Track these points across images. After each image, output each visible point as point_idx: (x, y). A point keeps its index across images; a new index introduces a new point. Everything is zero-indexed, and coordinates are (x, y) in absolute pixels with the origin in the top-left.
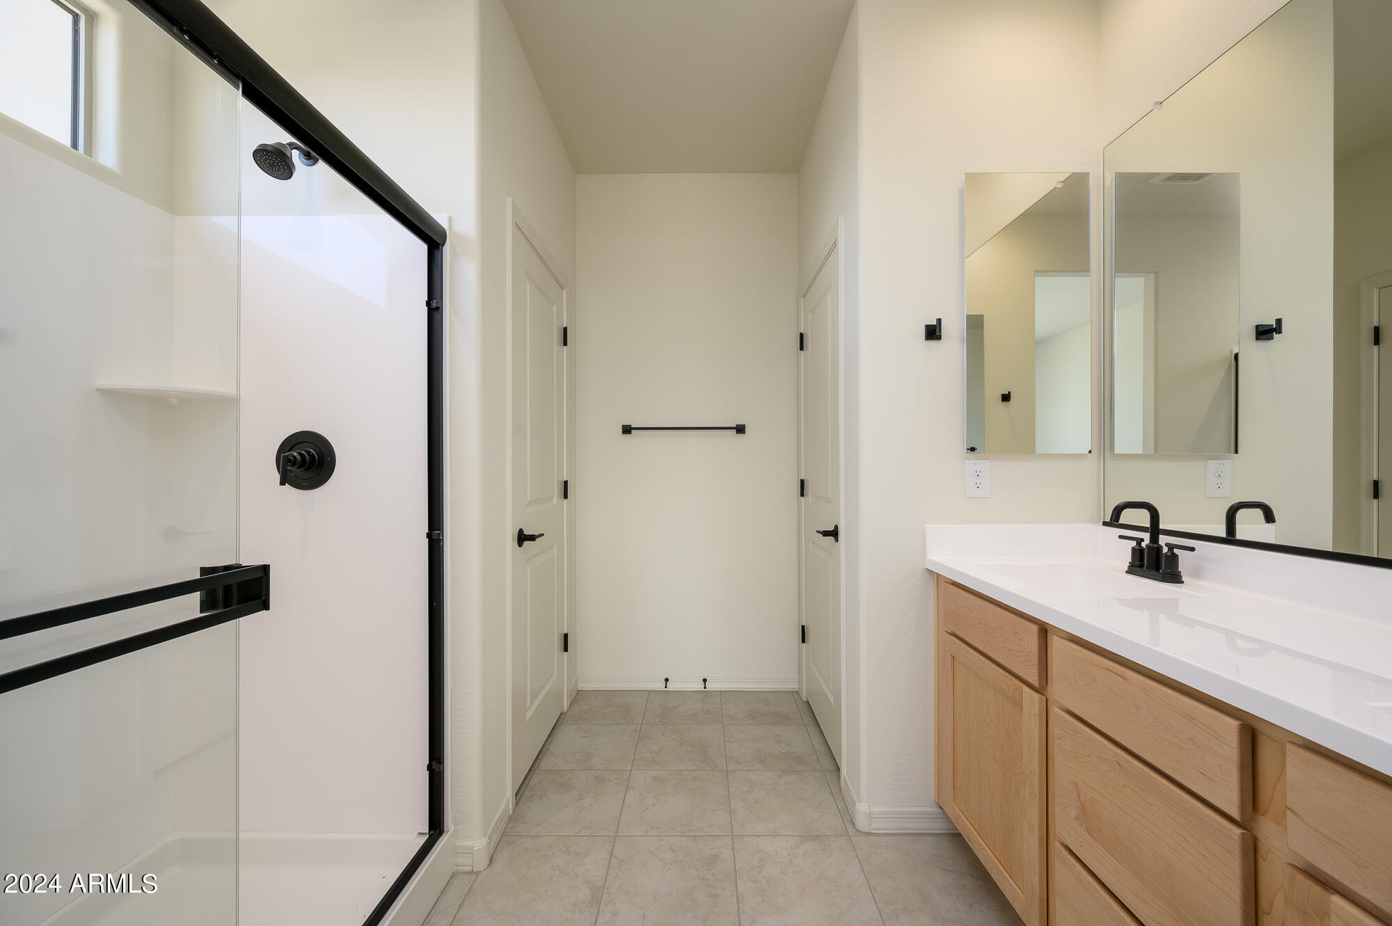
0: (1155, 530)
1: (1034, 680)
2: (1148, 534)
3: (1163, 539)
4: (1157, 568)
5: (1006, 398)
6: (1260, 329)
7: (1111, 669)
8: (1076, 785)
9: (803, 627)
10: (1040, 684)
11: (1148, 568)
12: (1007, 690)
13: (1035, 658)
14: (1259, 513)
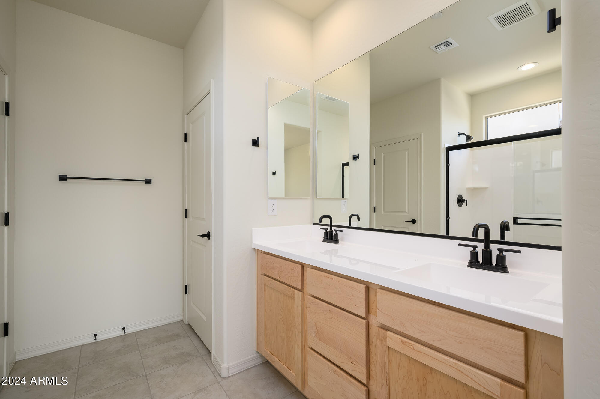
0: (331, 226)
1: (299, 287)
2: (329, 227)
3: (334, 228)
4: (332, 239)
5: (274, 173)
6: (354, 157)
7: (327, 276)
8: (315, 323)
9: (186, 286)
10: (302, 288)
11: (329, 239)
12: (289, 293)
13: (300, 278)
14: (356, 217)
